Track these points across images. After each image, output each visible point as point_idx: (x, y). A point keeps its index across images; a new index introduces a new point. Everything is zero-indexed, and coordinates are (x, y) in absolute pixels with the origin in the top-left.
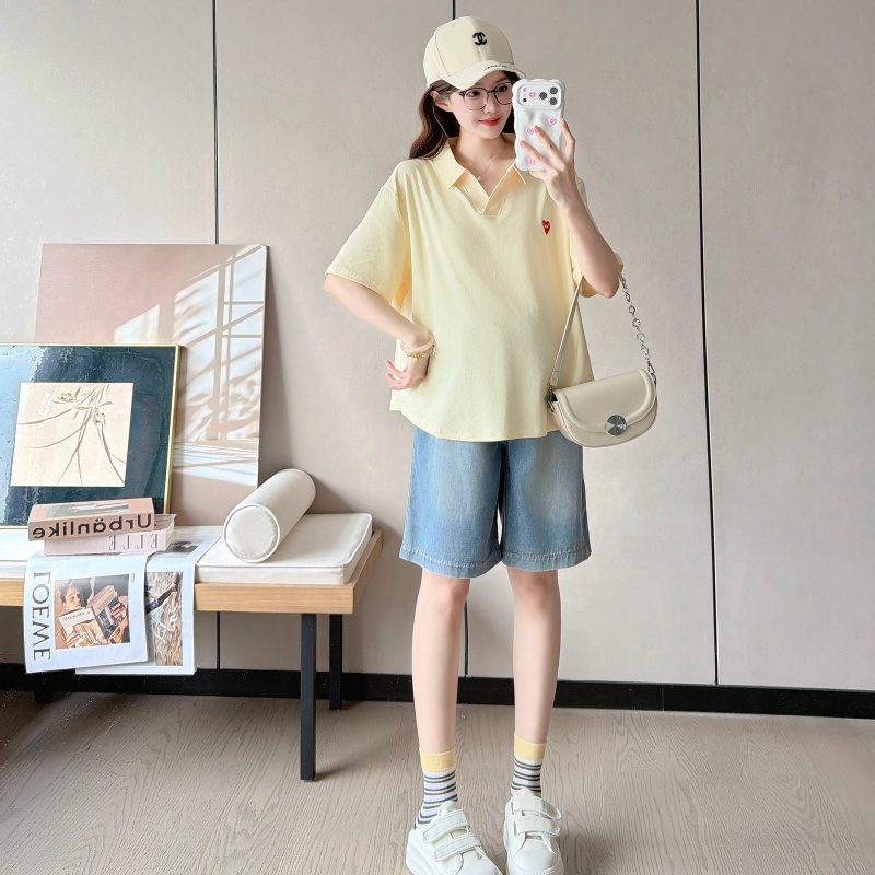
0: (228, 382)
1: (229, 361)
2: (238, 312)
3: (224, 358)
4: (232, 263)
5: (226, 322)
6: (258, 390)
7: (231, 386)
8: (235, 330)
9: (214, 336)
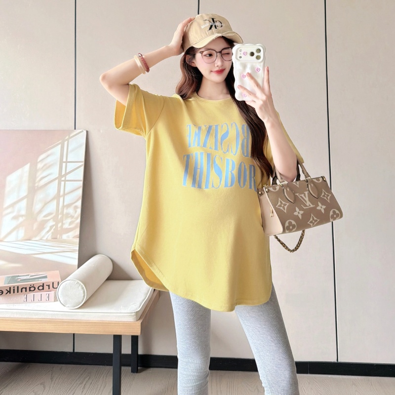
0: (64, 206)
1: (64, 195)
2: (71, 167)
3: (62, 193)
4: (68, 140)
5: (63, 173)
6: (79, 211)
7: (65, 208)
8: (68, 177)
9: (57, 181)
